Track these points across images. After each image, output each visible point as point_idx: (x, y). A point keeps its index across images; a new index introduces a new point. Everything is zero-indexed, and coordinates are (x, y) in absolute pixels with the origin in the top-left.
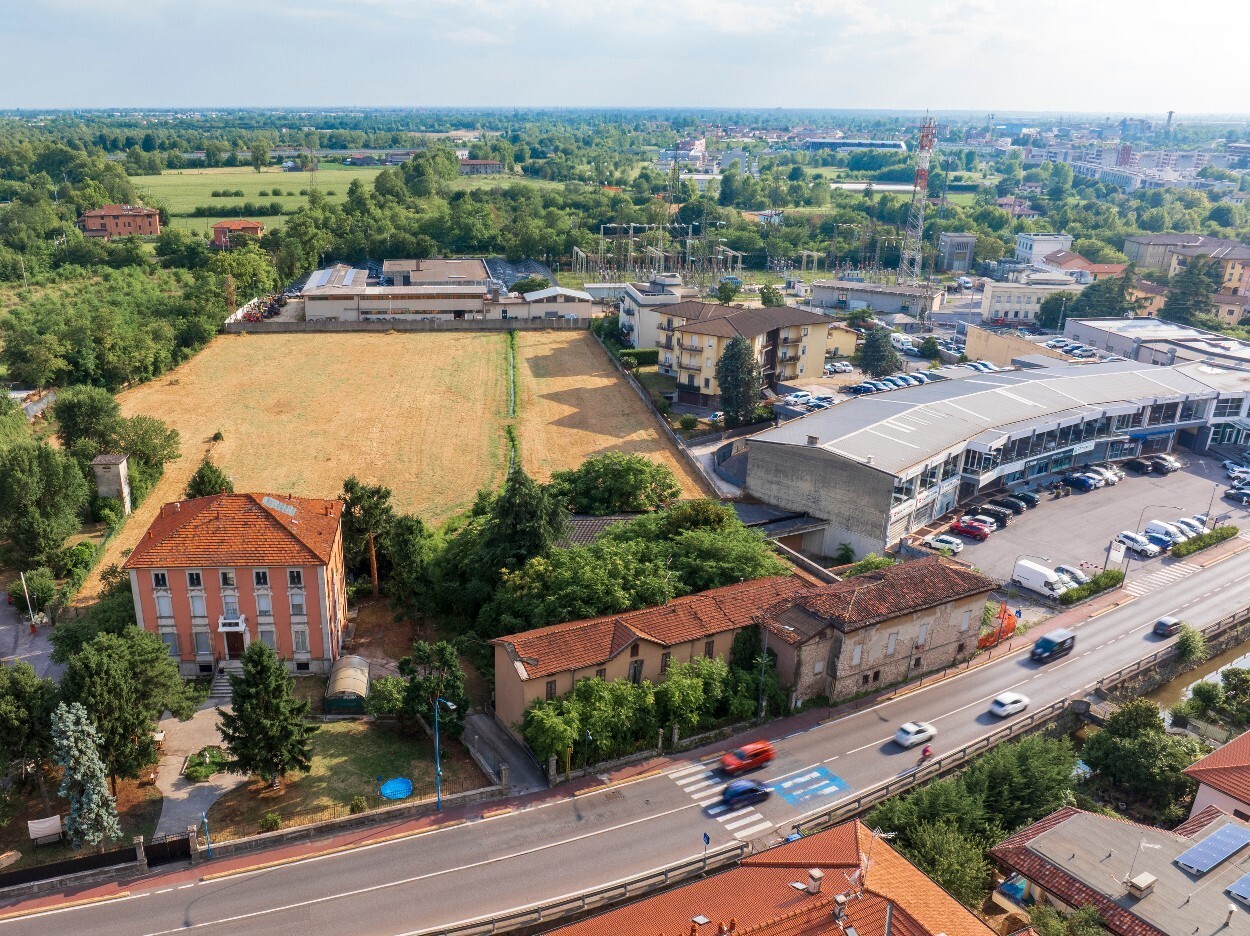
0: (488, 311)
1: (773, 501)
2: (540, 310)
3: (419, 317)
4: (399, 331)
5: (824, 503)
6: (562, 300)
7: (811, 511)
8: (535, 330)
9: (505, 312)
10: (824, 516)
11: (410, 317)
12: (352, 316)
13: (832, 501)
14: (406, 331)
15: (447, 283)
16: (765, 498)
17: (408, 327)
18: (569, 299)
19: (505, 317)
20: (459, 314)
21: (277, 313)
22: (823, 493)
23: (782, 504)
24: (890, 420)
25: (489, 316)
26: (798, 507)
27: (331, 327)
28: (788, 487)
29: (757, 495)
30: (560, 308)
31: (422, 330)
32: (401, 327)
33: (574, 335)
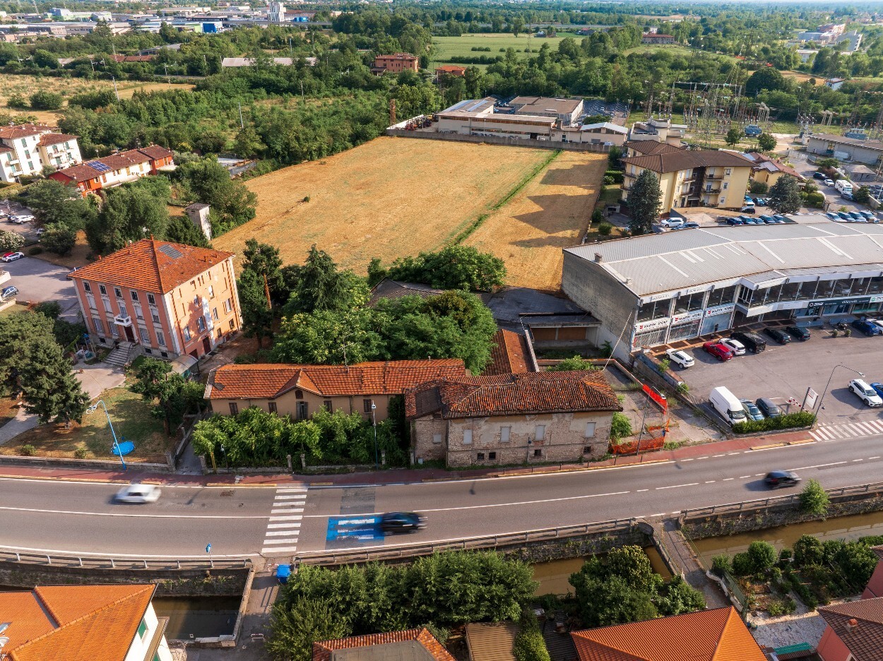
0: (553, 135)
1: (574, 299)
2: (588, 138)
3: (507, 135)
4: (488, 143)
5: (599, 307)
6: (605, 131)
7: (592, 311)
8: (578, 151)
9: (564, 136)
10: (598, 317)
11: (502, 135)
12: (466, 131)
13: (603, 307)
14: (492, 144)
15: (541, 115)
16: (570, 295)
17: (495, 141)
18: (609, 132)
19: (564, 141)
20: (534, 136)
21: (428, 126)
22: (600, 300)
23: (578, 302)
24: (689, 251)
25: (553, 139)
26: (586, 306)
27: (447, 137)
28: (582, 291)
29: (567, 292)
30: (602, 137)
31: (503, 144)
32: (490, 141)
33: (601, 157)
